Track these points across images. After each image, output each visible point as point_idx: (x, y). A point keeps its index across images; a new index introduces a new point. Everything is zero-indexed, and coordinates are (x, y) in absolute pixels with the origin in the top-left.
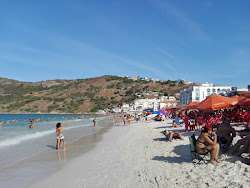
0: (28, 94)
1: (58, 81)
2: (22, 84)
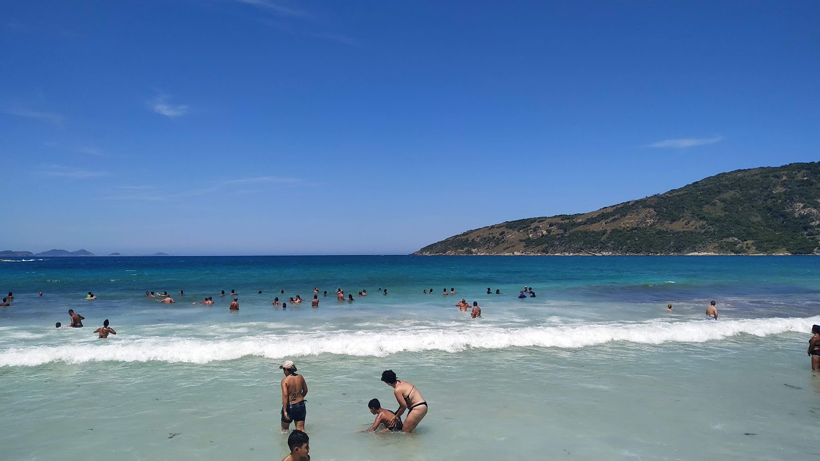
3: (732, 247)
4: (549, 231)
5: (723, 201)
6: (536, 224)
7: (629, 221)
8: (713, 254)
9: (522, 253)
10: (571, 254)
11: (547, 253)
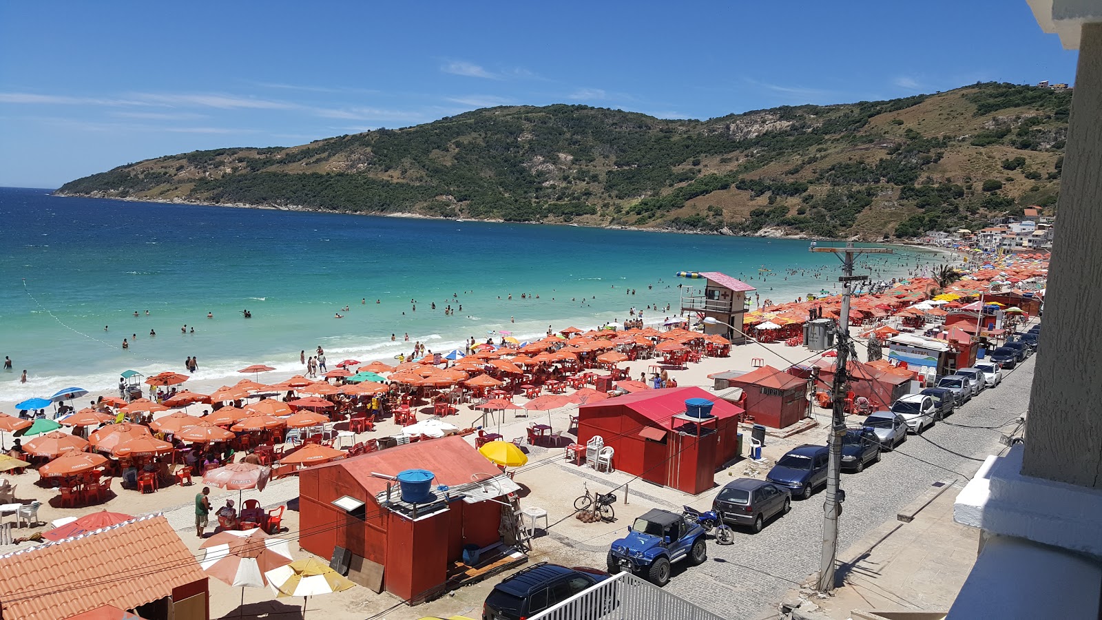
0: (686, 166)
1: (785, 112)
2: (668, 127)
3: (443, 208)
4: (235, 169)
5: (458, 145)
6: (218, 158)
7: (336, 164)
8: (417, 216)
9: (185, 199)
10: (248, 206)
11: (217, 203)
